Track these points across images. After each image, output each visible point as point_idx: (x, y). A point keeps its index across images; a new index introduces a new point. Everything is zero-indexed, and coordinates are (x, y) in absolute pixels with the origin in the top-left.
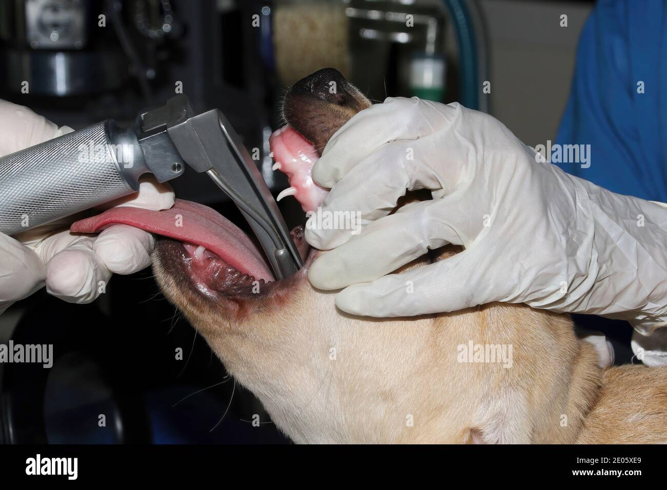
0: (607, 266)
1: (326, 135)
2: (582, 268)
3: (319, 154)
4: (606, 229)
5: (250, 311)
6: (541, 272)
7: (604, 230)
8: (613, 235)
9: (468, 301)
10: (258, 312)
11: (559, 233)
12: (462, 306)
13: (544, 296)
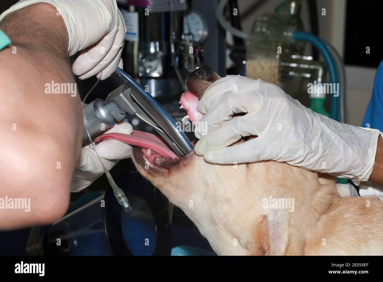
0: (329, 151)
1: (202, 92)
2: (313, 149)
3: (200, 99)
4: (330, 135)
5: (172, 171)
6: (291, 148)
7: (328, 135)
8: (333, 138)
9: (258, 158)
10: (176, 171)
11: (301, 133)
12: (255, 160)
13: (294, 159)
